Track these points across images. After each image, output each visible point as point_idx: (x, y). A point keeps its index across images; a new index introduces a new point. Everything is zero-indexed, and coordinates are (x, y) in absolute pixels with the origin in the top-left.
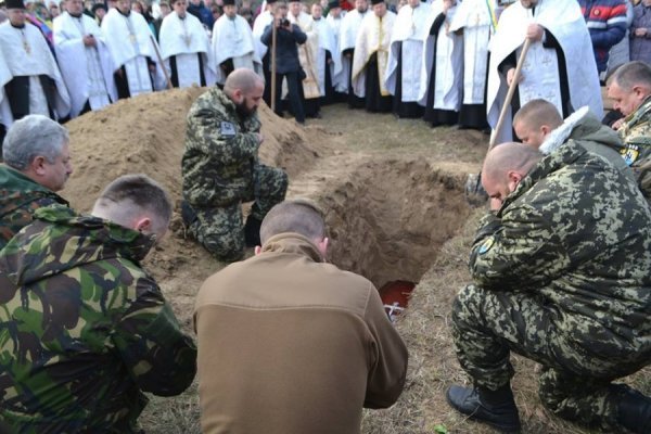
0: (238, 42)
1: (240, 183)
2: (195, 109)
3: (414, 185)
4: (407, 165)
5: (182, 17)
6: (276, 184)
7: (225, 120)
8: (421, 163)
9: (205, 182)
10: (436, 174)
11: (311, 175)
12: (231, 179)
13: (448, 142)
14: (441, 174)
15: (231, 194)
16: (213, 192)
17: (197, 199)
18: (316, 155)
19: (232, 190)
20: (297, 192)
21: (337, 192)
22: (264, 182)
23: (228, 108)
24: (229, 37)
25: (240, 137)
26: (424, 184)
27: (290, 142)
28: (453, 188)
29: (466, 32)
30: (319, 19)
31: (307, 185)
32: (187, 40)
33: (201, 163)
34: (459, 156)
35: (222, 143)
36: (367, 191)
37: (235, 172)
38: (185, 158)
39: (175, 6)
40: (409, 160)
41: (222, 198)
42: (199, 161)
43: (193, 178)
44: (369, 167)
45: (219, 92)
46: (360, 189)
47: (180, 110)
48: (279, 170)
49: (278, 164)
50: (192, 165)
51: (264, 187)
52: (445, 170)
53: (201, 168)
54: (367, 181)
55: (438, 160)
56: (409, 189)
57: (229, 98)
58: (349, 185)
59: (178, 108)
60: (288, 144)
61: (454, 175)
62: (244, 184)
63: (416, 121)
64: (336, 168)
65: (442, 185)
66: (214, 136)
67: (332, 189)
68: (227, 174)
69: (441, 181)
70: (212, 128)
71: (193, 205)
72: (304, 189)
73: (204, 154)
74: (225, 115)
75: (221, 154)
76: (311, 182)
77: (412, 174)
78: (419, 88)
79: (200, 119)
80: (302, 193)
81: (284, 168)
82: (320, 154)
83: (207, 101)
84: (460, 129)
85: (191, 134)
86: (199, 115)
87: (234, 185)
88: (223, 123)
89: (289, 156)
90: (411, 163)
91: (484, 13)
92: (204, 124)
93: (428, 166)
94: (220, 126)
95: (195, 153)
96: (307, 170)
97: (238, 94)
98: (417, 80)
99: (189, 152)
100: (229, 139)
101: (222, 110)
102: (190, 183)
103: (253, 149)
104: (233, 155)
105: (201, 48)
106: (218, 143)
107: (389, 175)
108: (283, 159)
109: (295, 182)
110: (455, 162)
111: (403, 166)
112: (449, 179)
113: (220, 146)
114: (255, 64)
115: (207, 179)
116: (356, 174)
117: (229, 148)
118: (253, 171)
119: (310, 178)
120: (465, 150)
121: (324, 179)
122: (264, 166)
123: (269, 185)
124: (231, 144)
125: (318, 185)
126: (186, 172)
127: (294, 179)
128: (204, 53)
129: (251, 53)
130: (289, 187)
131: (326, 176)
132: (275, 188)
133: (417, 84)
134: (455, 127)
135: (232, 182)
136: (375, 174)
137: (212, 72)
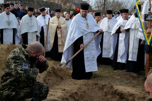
0: (31, 26)
1: (27, 90)
2: (11, 56)
3: (106, 95)
4: (103, 86)
5: (8, 14)
6: (43, 91)
7: (24, 62)
8: (109, 85)
9: (11, 88)
10: (116, 91)
11: (59, 87)
12: (23, 88)
13: (121, 77)
14: (118, 91)
15: (22, 95)
16: (14, 93)
17: (6, 95)
18: (62, 78)
19: (23, 93)
20: (52, 95)
21: (70, 96)
22: (38, 90)
23: (26, 56)
24: (28, 23)
25: (30, 70)
26: (110, 96)
27: (51, 71)
28: (123, 98)
29: (130, 31)
30: (68, 20)
31: (57, 92)
32: (9, 23)
33: (11, 80)
34: (126, 84)
35: (22, 72)
36: (84, 97)
37: (26, 85)
38: (3, 76)
39: (6, 9)
40: (103, 84)
41: (18, 96)
42: (10, 78)
43: (6, 85)
44: (86, 85)
45: (23, 49)
46: (81, 96)
47: (3, 54)
48: (45, 84)
49: (45, 81)
50: (6, 80)
51: (38, 92)
52: (120, 89)
53: (10, 81)
54: (84, 92)
55: (117, 85)
56: (103, 97)
57: (27, 52)
58: (76, 93)
59: (3, 53)
60: (50, 72)
61: (124, 92)
62: (29, 91)
63: (107, 66)
64: (71, 85)
65: (118, 96)
66: (19, 69)
67: (68, 95)
68: (22, 86)
69: (118, 95)
70: (18, 65)
71: (4, 98)
72: (55, 94)
73: (13, 76)
74: (25, 59)
75: (21, 77)
76: (59, 91)
77: (105, 90)
78: (110, 52)
79: (13, 60)
80: (54, 95)
81: (47, 83)
82: (64, 78)
83: (17, 52)
84: (127, 71)
85: (8, 66)
86: (13, 58)
87: (24, 91)
88: (23, 63)
89: (50, 78)
90: (105, 85)
91: (138, 24)
92: (15, 63)
93: (112, 87)
94: (22, 65)
95: (8, 74)
96: (57, 85)
97: (34, 53)
98: (109, 49)
99: (5, 74)
100: (25, 71)
101: (24, 57)
102: (4, 88)
103: (35, 76)
104: (26, 78)
105: (15, 27)
106: (20, 72)
107: (95, 90)
108: (47, 79)
109: (52, 90)
110: (124, 86)
111: (101, 86)
112: (122, 94)
113: (21, 73)
114: (37, 36)
115: (12, 87)
116: (80, 88)
117: (25, 75)
118: (33, 84)
119: (59, 89)
120: (129, 81)
121: (65, 90)
122: (39, 82)
123: (40, 91)
124: (26, 73)
125: (62, 92)
126: (3, 83)
127: (51, 89)
128: (16, 29)
129: (36, 32)
130: (49, 92)
131: (66, 88)
132: (43, 93)
133: (109, 51)
134: (125, 71)
135: (24, 89)
136: (88, 89)
137: (18, 37)
